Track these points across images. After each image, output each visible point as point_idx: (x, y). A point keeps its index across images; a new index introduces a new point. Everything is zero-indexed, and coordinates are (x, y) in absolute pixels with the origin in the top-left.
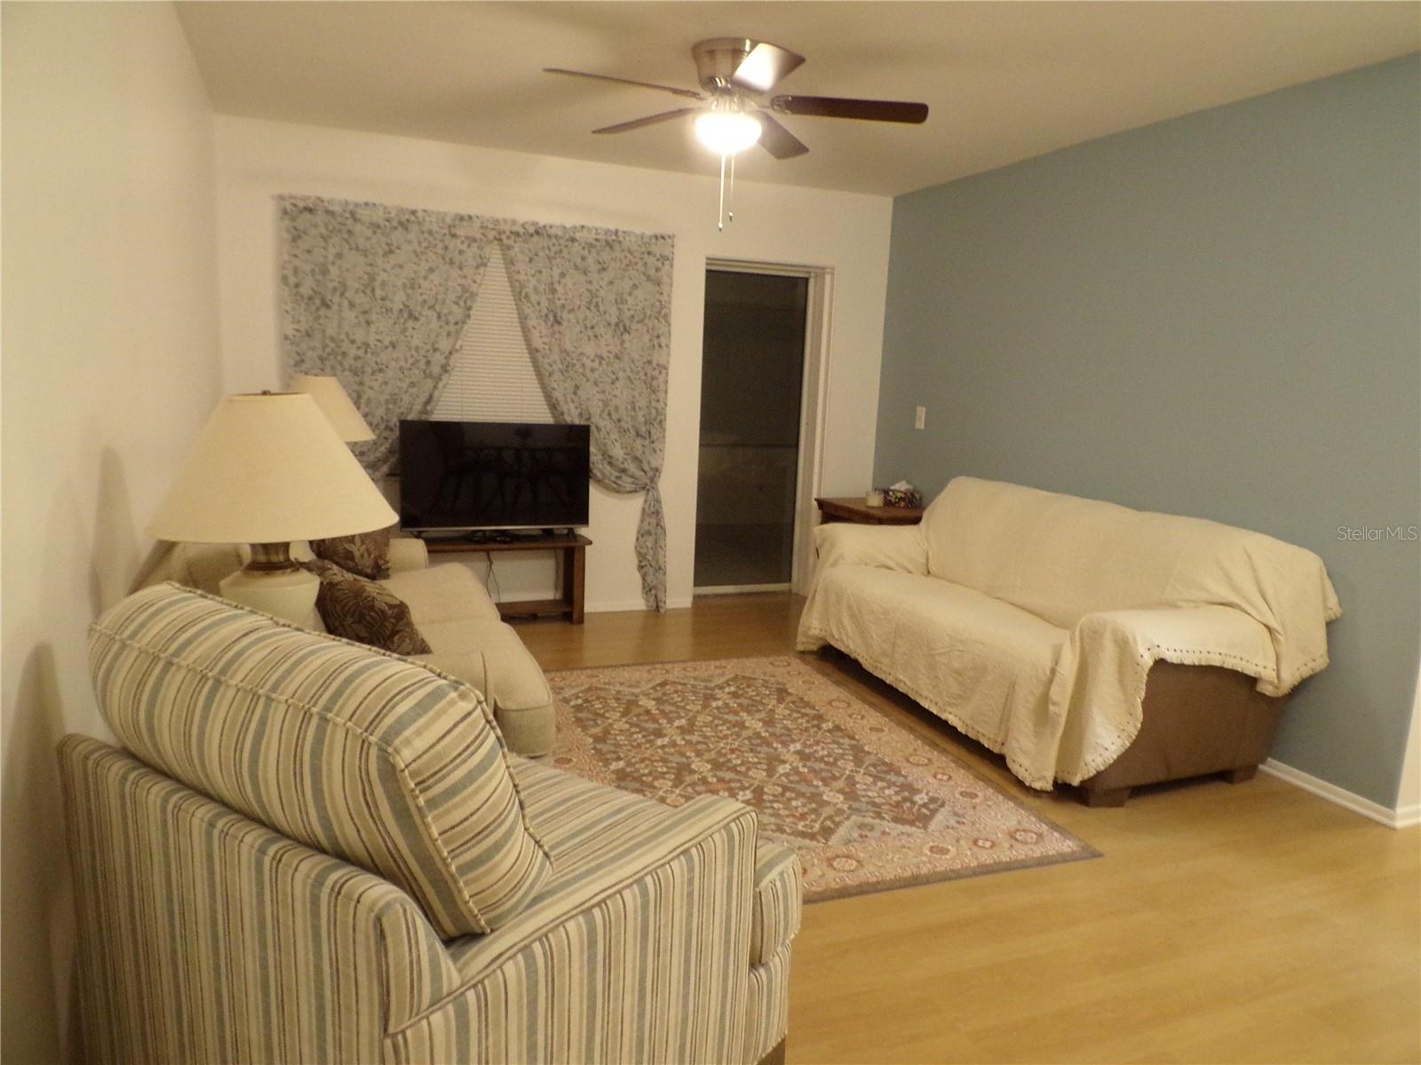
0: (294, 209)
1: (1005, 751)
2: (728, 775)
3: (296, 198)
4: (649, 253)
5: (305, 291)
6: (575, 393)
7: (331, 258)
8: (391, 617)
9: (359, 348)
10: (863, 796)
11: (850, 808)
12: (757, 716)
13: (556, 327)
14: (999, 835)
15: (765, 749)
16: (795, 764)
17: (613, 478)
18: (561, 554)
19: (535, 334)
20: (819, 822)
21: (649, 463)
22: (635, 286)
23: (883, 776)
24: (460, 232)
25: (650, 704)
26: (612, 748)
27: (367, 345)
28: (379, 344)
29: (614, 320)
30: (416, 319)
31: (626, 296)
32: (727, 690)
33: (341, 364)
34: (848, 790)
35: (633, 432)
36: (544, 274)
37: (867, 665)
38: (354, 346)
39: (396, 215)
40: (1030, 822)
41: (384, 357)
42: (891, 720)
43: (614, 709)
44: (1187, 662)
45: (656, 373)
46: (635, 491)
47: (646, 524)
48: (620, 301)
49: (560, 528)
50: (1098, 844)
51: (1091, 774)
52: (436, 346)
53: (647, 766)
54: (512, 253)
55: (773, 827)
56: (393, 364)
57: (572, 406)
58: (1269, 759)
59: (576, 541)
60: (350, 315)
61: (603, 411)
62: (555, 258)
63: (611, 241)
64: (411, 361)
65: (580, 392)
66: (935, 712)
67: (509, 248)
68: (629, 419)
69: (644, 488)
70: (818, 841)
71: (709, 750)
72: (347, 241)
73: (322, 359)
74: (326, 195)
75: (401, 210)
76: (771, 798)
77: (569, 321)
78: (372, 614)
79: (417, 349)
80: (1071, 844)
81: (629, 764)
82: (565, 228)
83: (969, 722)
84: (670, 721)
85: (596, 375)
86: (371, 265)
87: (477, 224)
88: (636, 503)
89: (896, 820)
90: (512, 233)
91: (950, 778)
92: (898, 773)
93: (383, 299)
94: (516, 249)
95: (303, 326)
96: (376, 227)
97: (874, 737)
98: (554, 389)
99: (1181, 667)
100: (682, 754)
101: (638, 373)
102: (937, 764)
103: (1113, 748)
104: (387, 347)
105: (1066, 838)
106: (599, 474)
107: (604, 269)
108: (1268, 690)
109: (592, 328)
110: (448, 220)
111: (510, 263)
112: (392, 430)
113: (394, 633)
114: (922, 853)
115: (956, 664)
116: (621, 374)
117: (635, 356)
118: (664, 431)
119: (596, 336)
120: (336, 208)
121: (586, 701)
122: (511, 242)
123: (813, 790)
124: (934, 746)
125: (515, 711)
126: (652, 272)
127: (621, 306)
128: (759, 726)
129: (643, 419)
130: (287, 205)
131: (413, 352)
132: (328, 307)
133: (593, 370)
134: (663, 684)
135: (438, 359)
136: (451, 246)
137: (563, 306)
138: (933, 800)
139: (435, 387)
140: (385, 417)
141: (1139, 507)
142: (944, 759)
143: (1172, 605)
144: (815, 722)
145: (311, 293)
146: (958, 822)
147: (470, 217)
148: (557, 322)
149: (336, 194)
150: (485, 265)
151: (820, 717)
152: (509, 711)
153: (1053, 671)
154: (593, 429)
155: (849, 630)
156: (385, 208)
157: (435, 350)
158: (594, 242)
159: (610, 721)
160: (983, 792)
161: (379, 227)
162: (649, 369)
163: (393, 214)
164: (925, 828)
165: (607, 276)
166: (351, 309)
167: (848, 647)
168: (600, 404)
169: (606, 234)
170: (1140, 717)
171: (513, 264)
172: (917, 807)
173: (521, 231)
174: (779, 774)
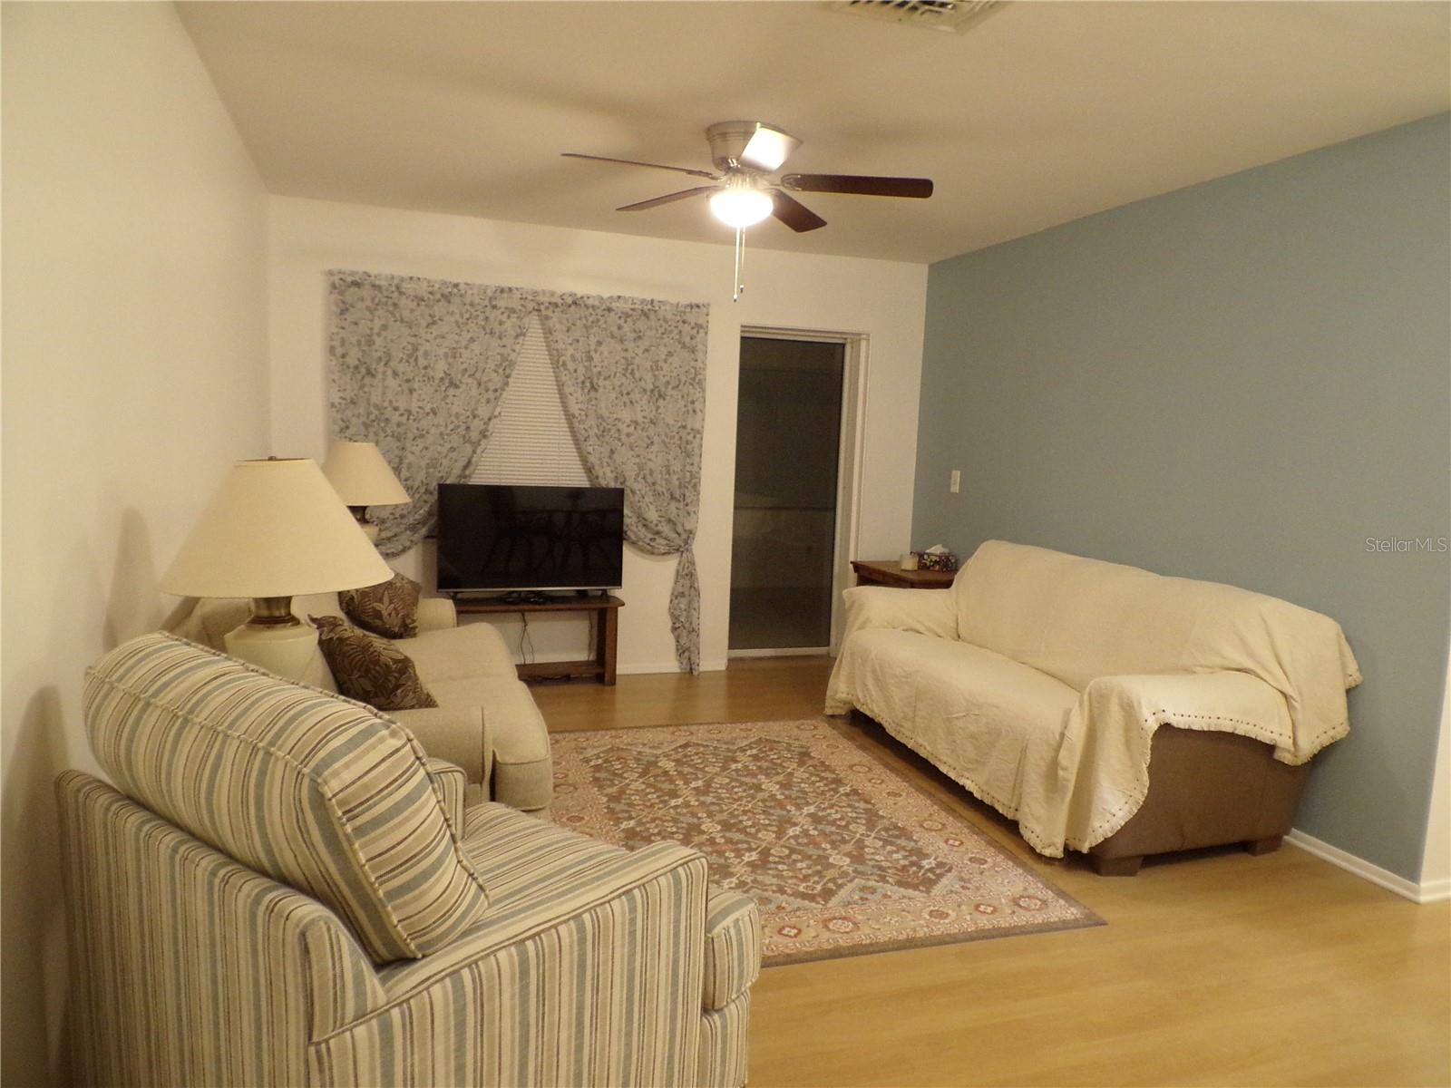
0: (342, 283)
1: (1019, 817)
2: (737, 836)
3: (344, 273)
4: (684, 322)
5: (352, 361)
6: (610, 457)
7: (376, 330)
8: (394, 671)
9: (402, 415)
10: (870, 860)
11: (854, 871)
12: (776, 778)
13: (593, 394)
14: (1003, 900)
15: (779, 811)
16: (805, 827)
17: (648, 541)
18: (595, 615)
19: (572, 401)
20: (822, 883)
21: (683, 526)
22: (670, 354)
23: (893, 840)
24: (502, 303)
25: (669, 765)
26: (625, 808)
27: (410, 412)
28: (421, 411)
29: (649, 387)
30: (457, 387)
31: (661, 364)
32: (749, 753)
33: (384, 430)
34: (855, 853)
35: (667, 495)
36: (581, 343)
37: (891, 730)
38: (397, 413)
39: (439, 288)
40: (1037, 889)
41: (424, 423)
42: (911, 785)
43: (632, 770)
44: (1195, 727)
45: (690, 438)
46: (669, 553)
47: (680, 584)
48: (656, 367)
49: (593, 589)
50: (1104, 912)
51: (1100, 841)
52: (476, 412)
53: (657, 826)
54: (550, 323)
55: (774, 888)
56: (433, 431)
57: (608, 470)
58: (1294, 830)
59: (608, 601)
60: (392, 383)
61: (638, 475)
62: (592, 327)
63: (647, 311)
64: (451, 427)
65: (615, 456)
66: (953, 778)
67: (547, 318)
68: (664, 482)
69: (678, 550)
70: (818, 903)
71: (722, 811)
72: (392, 313)
73: (366, 426)
74: (373, 269)
75: (444, 283)
76: (777, 859)
77: (605, 388)
78: (377, 668)
79: (457, 415)
80: (1075, 912)
81: (640, 823)
82: (602, 299)
83: (985, 788)
84: (687, 783)
85: (632, 439)
86: (415, 336)
87: (517, 295)
88: (670, 565)
89: (900, 884)
90: (550, 303)
91: (962, 843)
92: (910, 838)
93: (425, 368)
94: (554, 319)
95: (349, 394)
96: (419, 299)
97: (891, 801)
98: (589, 453)
99: (1189, 733)
100: (694, 815)
101: (673, 437)
102: (950, 829)
103: (1120, 814)
104: (428, 414)
105: (1071, 906)
106: (633, 537)
107: (639, 337)
108: (1286, 758)
109: (628, 394)
110: (489, 293)
111: (548, 332)
112: (431, 493)
113: (397, 687)
114: (920, 917)
115: (972, 728)
116: (656, 439)
117: (670, 420)
118: (699, 494)
119: (631, 402)
120: (383, 283)
121: (606, 761)
122: (549, 313)
123: (821, 853)
124: (950, 811)
125: (512, 764)
126: (687, 340)
127: (657, 373)
128: (775, 788)
129: (677, 483)
130: (336, 279)
131: (453, 418)
132: (373, 376)
133: (628, 435)
134: (685, 746)
135: (477, 425)
136: (492, 317)
137: (600, 373)
138: (940, 865)
139: (474, 452)
140: (424, 481)
141: (1163, 572)
142: (959, 825)
143: (1188, 671)
144: (834, 786)
145: (357, 362)
146: (962, 887)
147: (510, 289)
148: (594, 388)
149: (382, 268)
150: (524, 335)
151: (838, 781)
152: (506, 764)
153: (1062, 735)
154: (627, 492)
155: (874, 693)
156: (429, 282)
157: (474, 417)
158: (631, 312)
159: (627, 781)
160: (993, 858)
161: (423, 300)
162: (683, 433)
163: (437, 286)
164: (928, 892)
165: (644, 344)
166: (395, 379)
167: (872, 711)
168: (635, 467)
169: (642, 303)
170: (1148, 784)
171: (551, 333)
172: (922, 872)
173: (560, 302)
174: (788, 836)
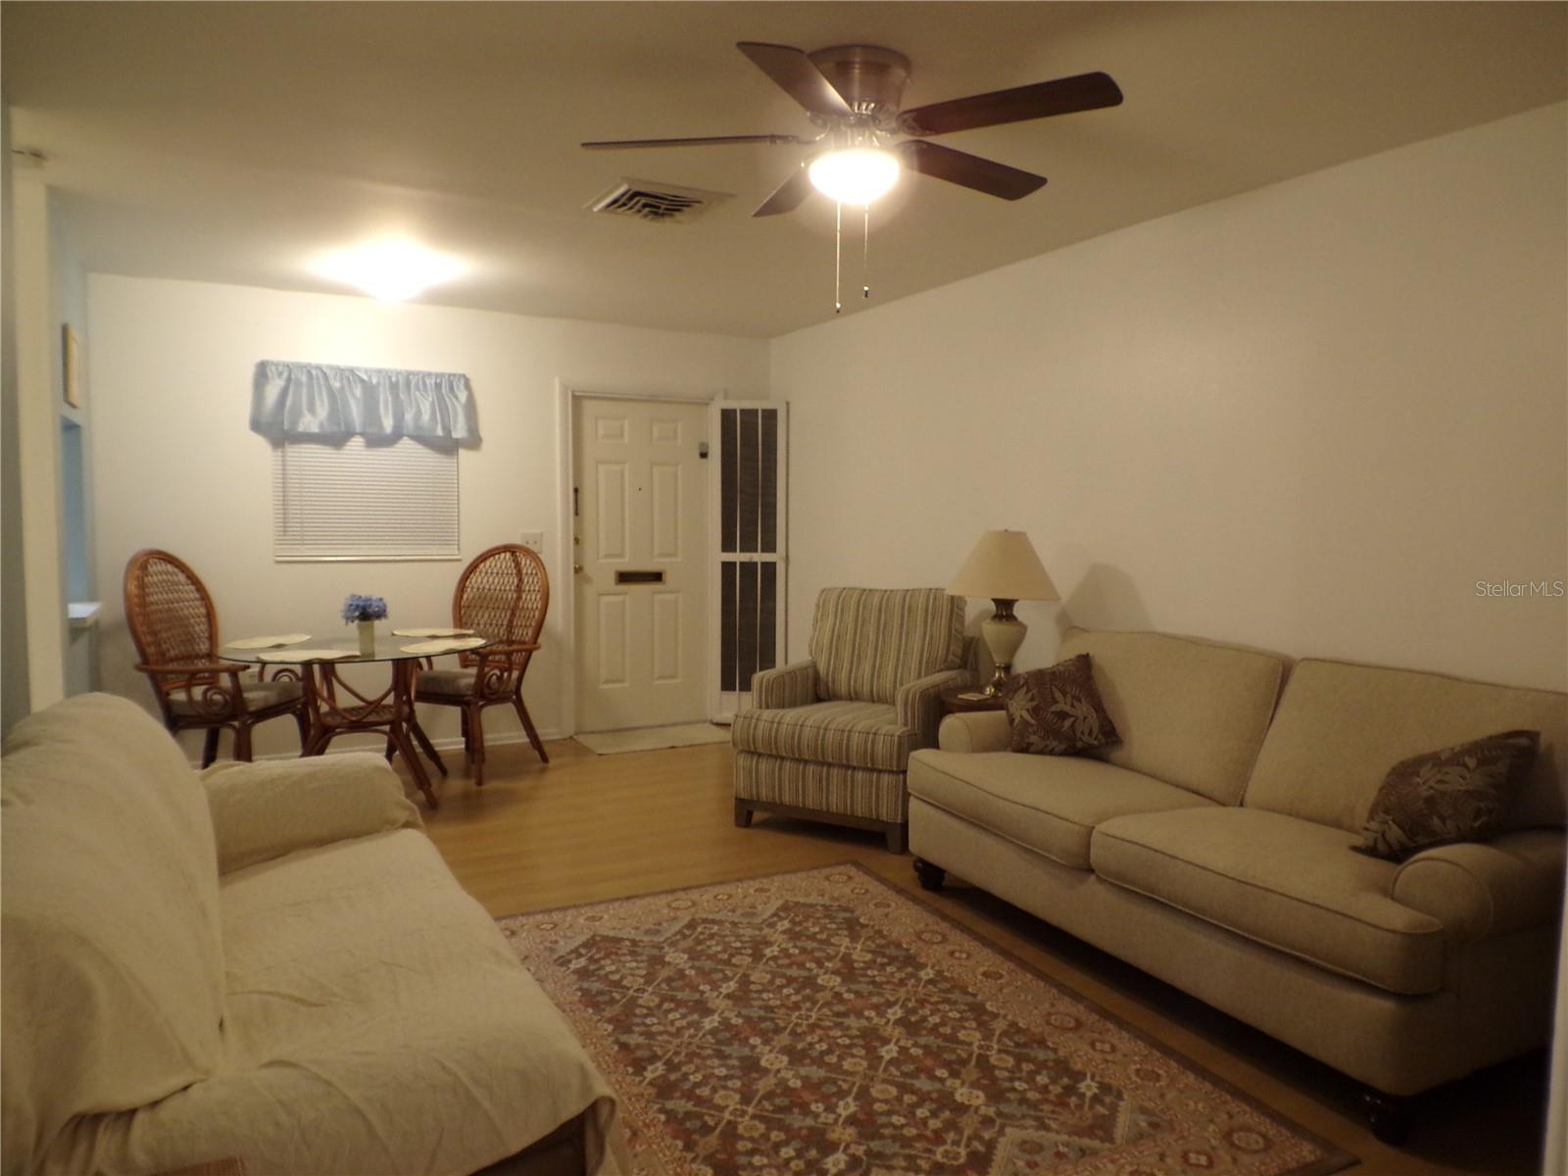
15: (753, 1014)
20: (696, 934)
34: (658, 967)
89: (619, 941)
92: (586, 992)
123: (697, 964)
138: (566, 963)
164: (593, 936)
172: (589, 955)
174: (736, 979)
